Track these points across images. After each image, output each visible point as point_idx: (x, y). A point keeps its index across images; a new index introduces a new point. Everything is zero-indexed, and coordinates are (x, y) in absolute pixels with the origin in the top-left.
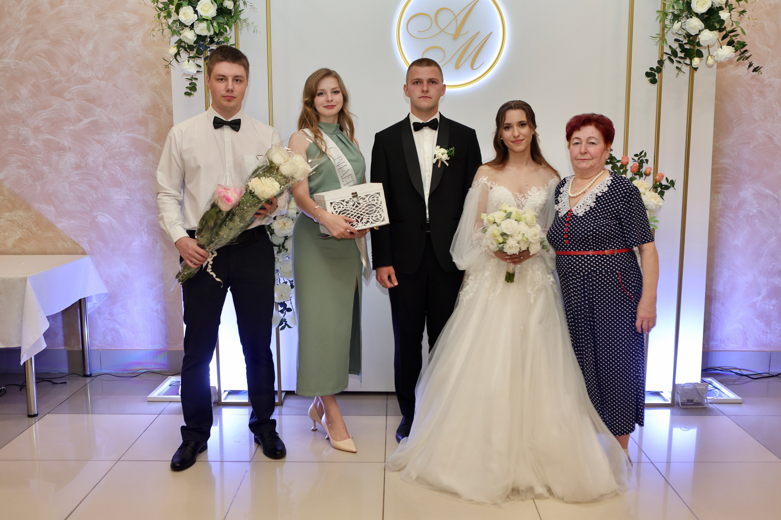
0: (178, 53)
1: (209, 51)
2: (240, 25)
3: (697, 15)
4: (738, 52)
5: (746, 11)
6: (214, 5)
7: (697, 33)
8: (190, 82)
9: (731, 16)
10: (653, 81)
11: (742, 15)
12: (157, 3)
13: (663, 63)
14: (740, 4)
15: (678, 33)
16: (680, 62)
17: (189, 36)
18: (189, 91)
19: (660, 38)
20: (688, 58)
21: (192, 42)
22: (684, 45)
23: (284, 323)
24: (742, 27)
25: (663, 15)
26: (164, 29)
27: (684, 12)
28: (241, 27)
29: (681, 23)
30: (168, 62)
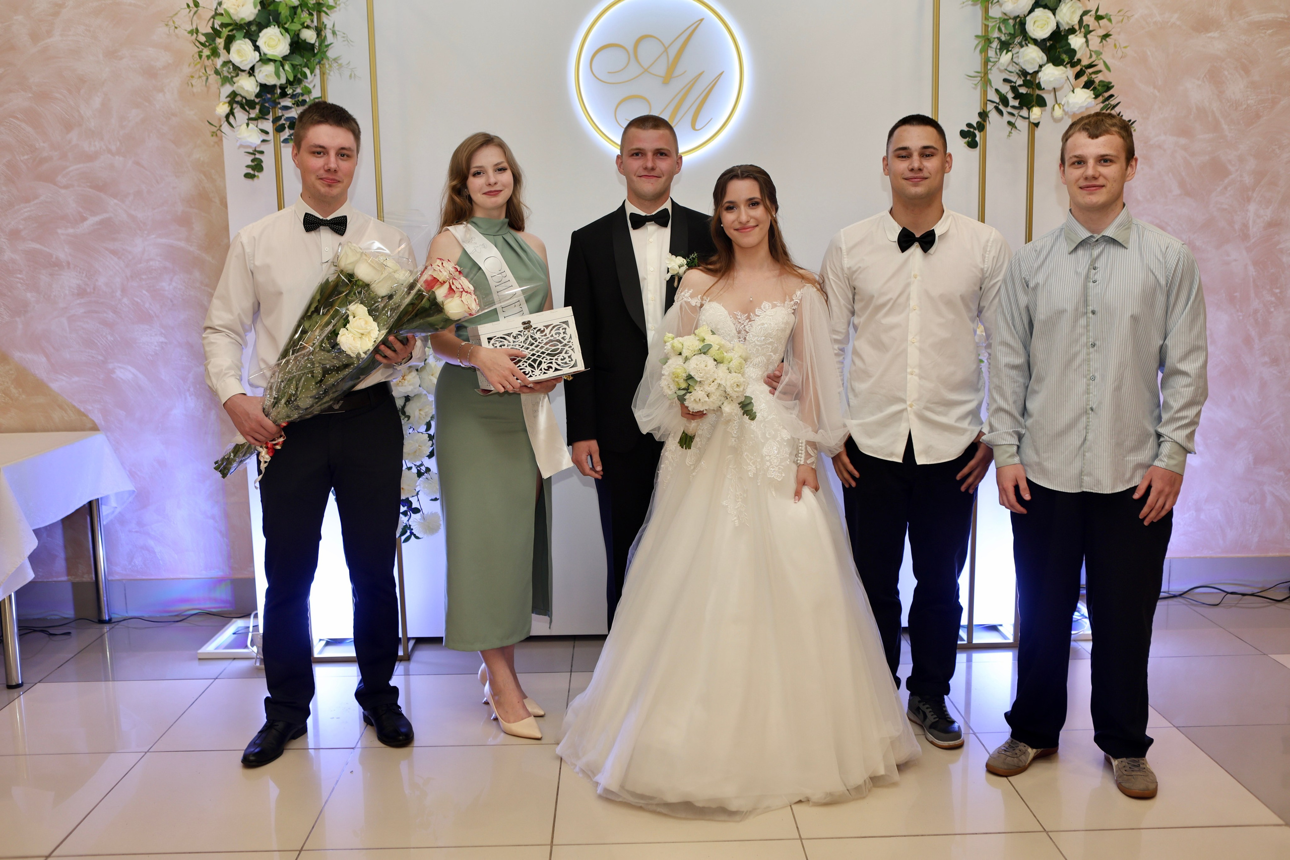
0: (231, 113)
1: (280, 108)
2: (327, 66)
3: (1035, 42)
4: (1101, 99)
5: (1110, 35)
6: (285, 38)
7: (1036, 69)
8: (252, 157)
9: (1087, 42)
10: (972, 144)
11: (1104, 41)
12: (197, 34)
13: (987, 116)
14: (1101, 25)
15: (1008, 69)
16: (1013, 115)
17: (248, 87)
18: (252, 172)
19: (982, 77)
20: (1025, 108)
21: (252, 95)
22: (1018, 88)
23: (409, 531)
24: (1105, 60)
25: (985, 42)
26: (210, 75)
27: (1015, 38)
28: (329, 70)
29: (1012, 55)
30: (216, 127)
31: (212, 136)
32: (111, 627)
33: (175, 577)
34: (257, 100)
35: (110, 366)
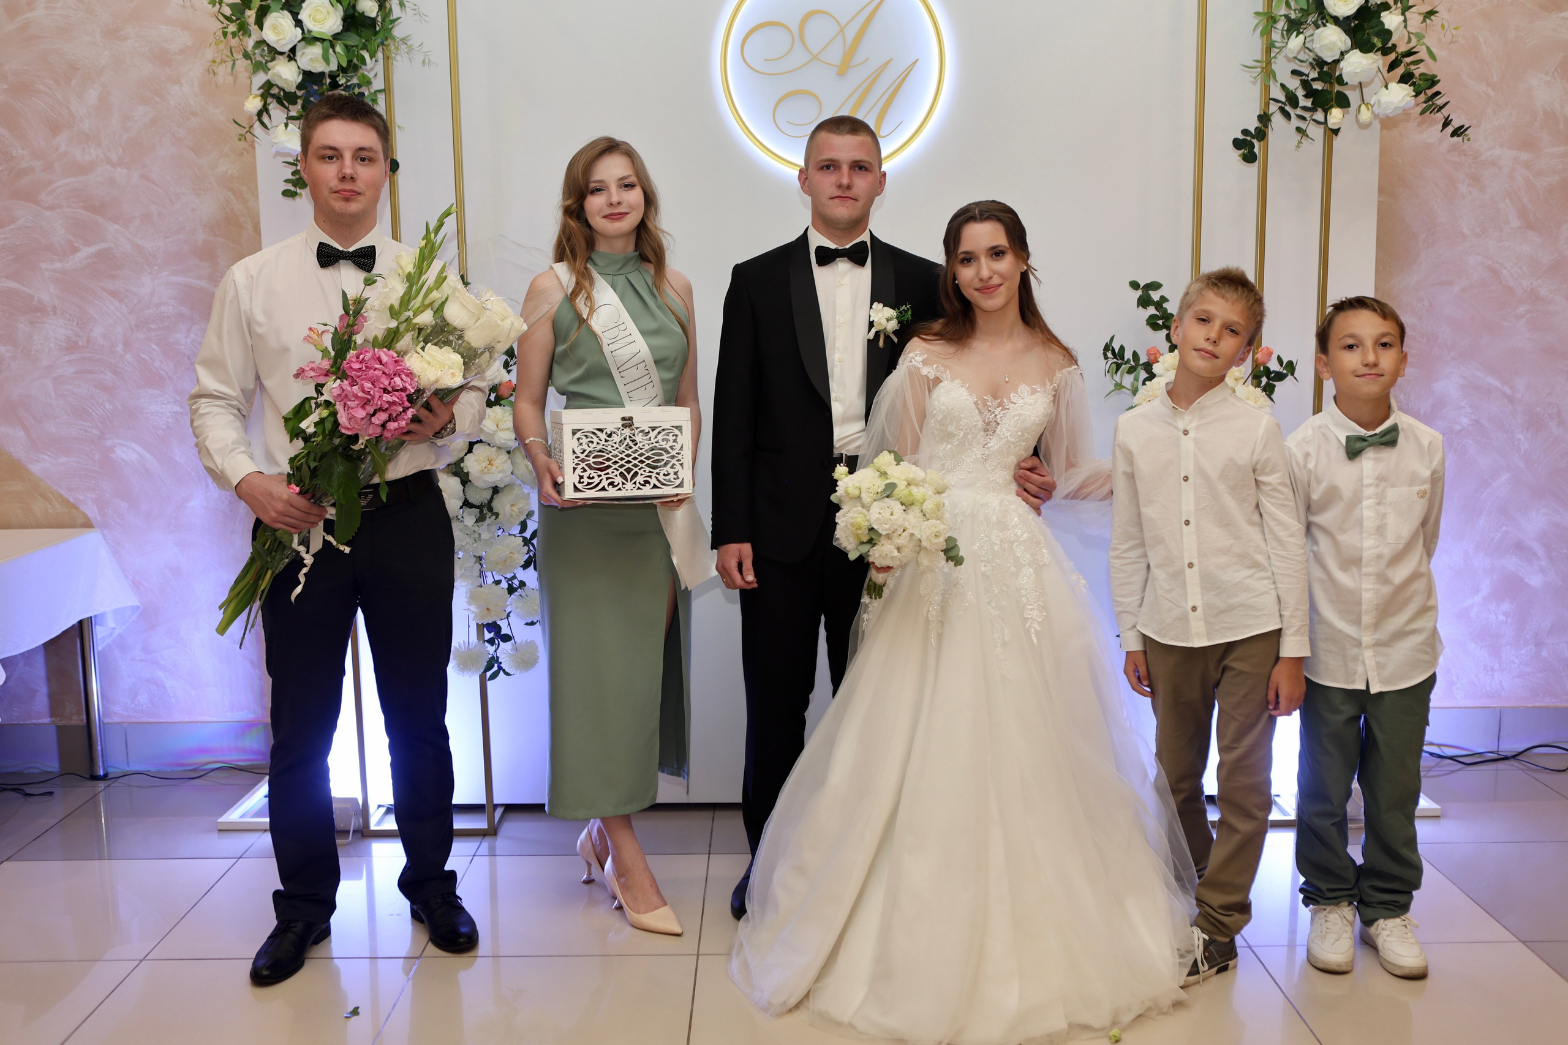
2: (393, 49)
3: (1336, 20)
4: (1422, 97)
5: (1436, 12)
6: (336, 10)
7: (1337, 57)
9: (1405, 21)
10: (1250, 158)
11: (1428, 21)
13: (1269, 120)
15: (1299, 57)
16: (1303, 118)
17: (287, 74)
18: (293, 189)
19: (1261, 68)
20: (1320, 109)
21: (293, 85)
22: (1311, 82)
23: (496, 665)
24: (1428, 45)
25: (1267, 21)
26: (237, 59)
27: (1309, 15)
28: (396, 54)
29: (1304, 38)
30: (244, 128)
31: (240, 140)
32: (106, 785)
33: (191, 720)
34: (299, 93)
35: (109, 443)
